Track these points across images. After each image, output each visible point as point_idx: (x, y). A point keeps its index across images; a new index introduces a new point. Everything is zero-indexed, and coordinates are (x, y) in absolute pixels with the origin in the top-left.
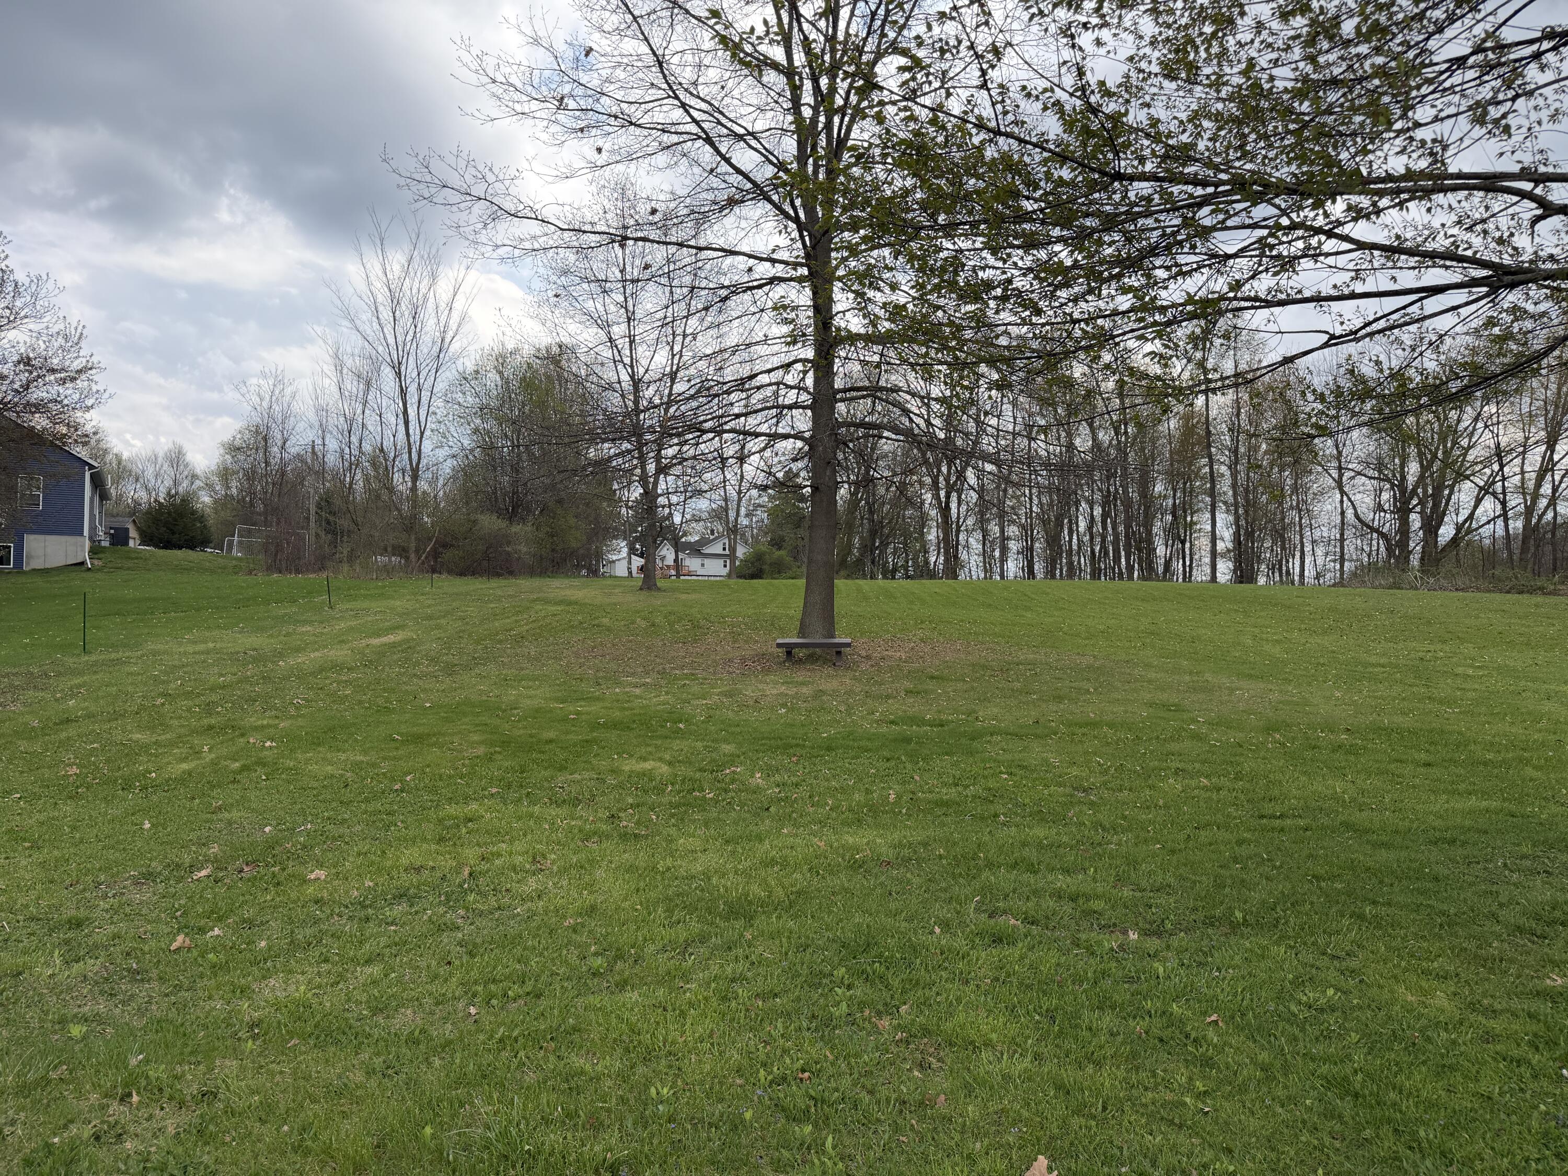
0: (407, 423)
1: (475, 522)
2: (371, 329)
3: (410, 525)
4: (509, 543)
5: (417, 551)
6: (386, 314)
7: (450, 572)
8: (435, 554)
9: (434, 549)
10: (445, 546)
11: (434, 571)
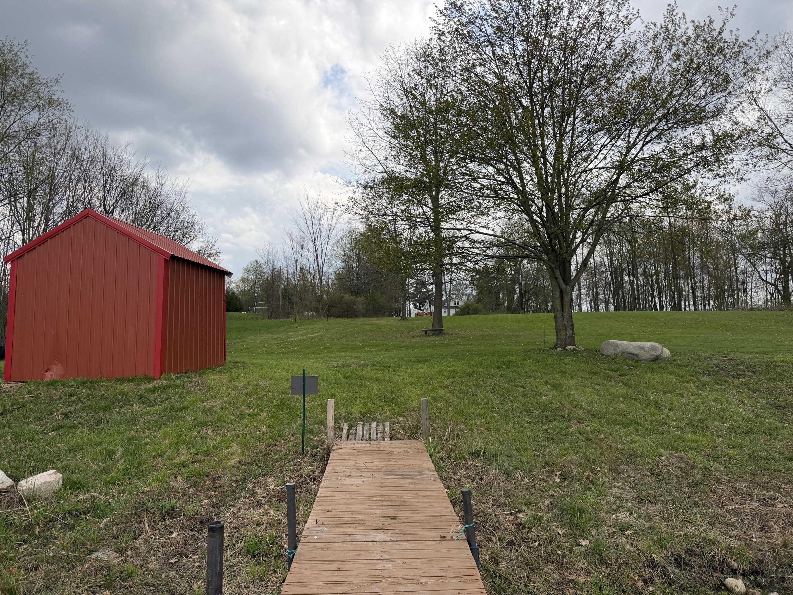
0: (318, 261)
1: (343, 297)
2: (304, 227)
3: (320, 299)
4: (355, 305)
5: (322, 309)
6: (309, 222)
7: (334, 317)
8: (329, 310)
9: (328, 308)
10: (332, 307)
11: (328, 316)
